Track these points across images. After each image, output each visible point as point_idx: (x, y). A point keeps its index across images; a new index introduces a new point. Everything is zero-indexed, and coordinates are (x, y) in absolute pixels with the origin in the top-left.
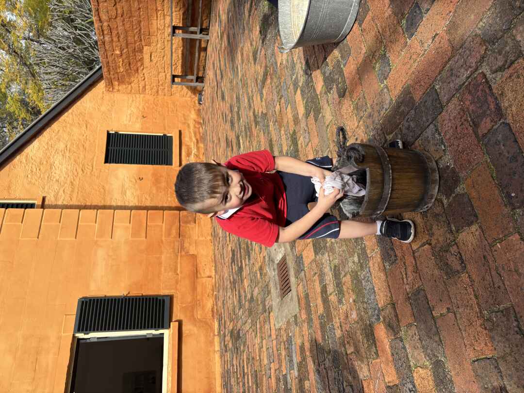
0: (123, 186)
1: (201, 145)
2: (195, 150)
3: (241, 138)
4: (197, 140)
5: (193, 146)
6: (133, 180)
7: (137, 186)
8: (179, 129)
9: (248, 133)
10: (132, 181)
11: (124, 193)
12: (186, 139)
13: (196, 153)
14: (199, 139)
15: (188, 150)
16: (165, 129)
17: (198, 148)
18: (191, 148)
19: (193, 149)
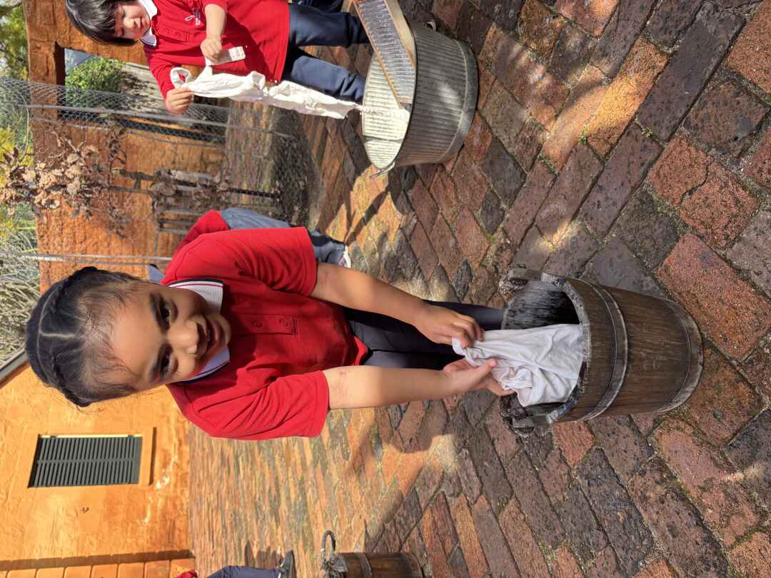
0: (54, 525)
1: (186, 448)
2: (177, 457)
3: (240, 459)
4: (180, 441)
5: (172, 450)
6: (73, 514)
7: (77, 523)
8: (154, 426)
9: (250, 458)
10: (69, 515)
11: (54, 536)
12: (162, 441)
13: (177, 461)
14: (183, 440)
15: (165, 457)
16: (131, 427)
17: (180, 454)
18: (170, 455)
19: (173, 455)
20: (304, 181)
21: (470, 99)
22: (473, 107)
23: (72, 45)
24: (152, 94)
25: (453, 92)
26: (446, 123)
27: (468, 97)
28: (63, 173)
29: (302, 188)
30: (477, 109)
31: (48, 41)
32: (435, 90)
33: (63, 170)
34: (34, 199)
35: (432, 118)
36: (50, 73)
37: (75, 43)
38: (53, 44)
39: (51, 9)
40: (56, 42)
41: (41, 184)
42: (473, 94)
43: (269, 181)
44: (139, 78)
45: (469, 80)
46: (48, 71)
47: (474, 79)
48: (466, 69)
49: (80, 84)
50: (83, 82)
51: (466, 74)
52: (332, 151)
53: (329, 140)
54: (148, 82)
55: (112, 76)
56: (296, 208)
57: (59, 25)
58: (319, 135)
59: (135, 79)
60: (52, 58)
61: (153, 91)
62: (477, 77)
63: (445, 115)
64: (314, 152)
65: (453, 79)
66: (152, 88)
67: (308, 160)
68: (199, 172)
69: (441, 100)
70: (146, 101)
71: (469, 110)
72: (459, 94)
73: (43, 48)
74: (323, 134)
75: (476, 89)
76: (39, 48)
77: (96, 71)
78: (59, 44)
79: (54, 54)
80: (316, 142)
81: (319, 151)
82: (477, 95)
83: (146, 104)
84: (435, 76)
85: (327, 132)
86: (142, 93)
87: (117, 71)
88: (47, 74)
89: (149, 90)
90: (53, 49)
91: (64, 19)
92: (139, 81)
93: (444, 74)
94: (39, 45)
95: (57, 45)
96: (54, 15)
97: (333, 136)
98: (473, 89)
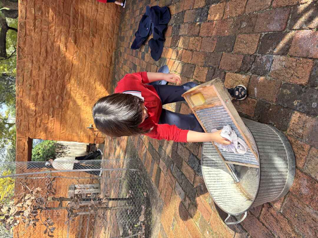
20: (146, 192)
21: (291, 161)
22: (294, 167)
23: (35, 137)
24: (69, 150)
25: (280, 159)
26: (280, 181)
27: (289, 160)
28: (22, 205)
29: (146, 196)
30: (296, 167)
31: (25, 137)
32: (271, 160)
33: (22, 203)
34: (6, 221)
35: (272, 179)
36: (25, 150)
37: (37, 137)
38: (28, 138)
39: (27, 124)
40: (29, 137)
41: (10, 213)
42: (292, 158)
43: (126, 190)
44: (64, 145)
45: (287, 149)
46: (24, 149)
47: (289, 148)
48: (282, 142)
49: (39, 151)
50: (40, 150)
51: (284, 145)
52: (165, 180)
53: (162, 174)
54: (67, 146)
55: (53, 146)
56: (143, 207)
57: (30, 130)
58: (155, 171)
59: (62, 146)
60: (26, 144)
61: (69, 149)
62: (290, 145)
63: (278, 175)
64: (153, 179)
65: (278, 150)
66: (69, 148)
67: (148, 181)
68: (90, 183)
69: (276, 166)
70: (66, 154)
71: (293, 169)
72: (285, 160)
73: (23, 140)
74: (157, 170)
75: (292, 153)
76: (21, 140)
77: (46, 145)
78: (30, 137)
79: (28, 142)
80: (153, 174)
81: (156, 179)
82: (294, 158)
83: (66, 155)
84: (268, 151)
85: (160, 169)
86: (65, 151)
87: (55, 144)
88: (24, 150)
89: (68, 149)
90: (27, 140)
91: (33, 127)
92: (64, 146)
93: (272, 148)
94: (21, 139)
95: (29, 138)
96: (29, 126)
97: (165, 172)
98: (291, 155)
